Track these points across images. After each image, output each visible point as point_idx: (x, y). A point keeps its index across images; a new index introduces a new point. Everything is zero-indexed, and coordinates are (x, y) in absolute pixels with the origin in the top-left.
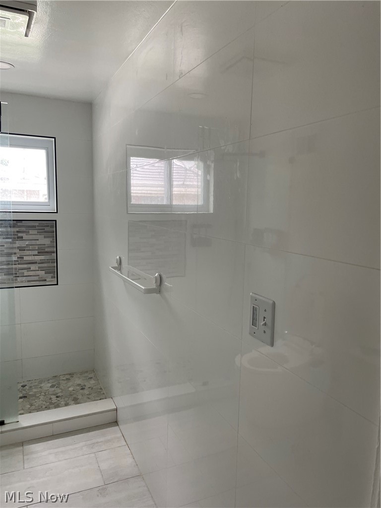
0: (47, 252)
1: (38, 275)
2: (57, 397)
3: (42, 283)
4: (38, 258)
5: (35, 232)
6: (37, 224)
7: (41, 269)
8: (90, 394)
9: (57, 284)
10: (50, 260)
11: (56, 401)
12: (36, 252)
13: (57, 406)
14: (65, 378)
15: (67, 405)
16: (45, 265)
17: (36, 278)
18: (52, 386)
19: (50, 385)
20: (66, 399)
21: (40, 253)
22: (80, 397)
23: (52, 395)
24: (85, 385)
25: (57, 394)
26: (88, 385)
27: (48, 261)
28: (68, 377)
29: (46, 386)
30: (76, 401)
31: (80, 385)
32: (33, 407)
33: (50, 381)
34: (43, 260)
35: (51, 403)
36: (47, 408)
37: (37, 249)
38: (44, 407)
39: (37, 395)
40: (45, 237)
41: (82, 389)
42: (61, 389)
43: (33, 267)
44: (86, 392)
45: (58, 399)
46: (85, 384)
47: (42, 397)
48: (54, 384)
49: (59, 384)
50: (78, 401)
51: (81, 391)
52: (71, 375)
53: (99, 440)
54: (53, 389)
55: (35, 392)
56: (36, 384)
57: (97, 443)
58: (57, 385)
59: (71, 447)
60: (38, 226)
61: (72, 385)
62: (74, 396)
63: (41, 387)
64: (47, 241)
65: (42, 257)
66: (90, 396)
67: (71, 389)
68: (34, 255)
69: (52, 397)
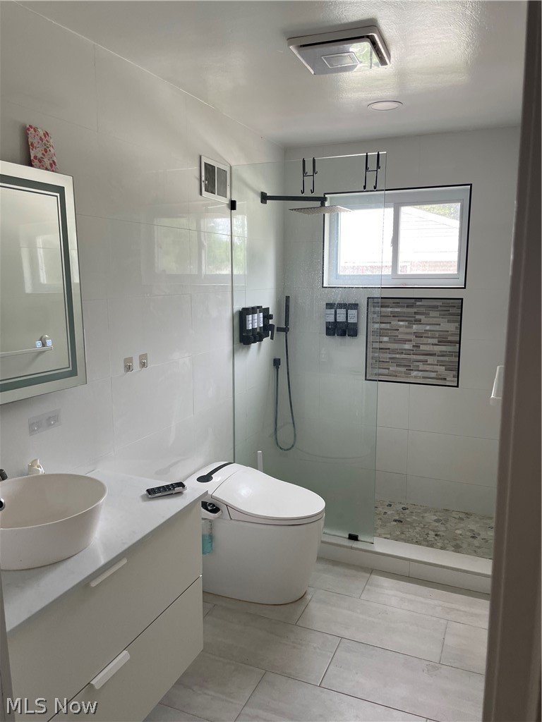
0: (450, 342)
1: (437, 372)
2: (436, 535)
3: (440, 382)
4: (437, 349)
5: (436, 314)
6: (439, 303)
7: (441, 363)
8: (479, 547)
9: (457, 386)
10: (453, 352)
11: (433, 539)
12: (435, 341)
13: (431, 545)
14: (457, 516)
15: (442, 548)
16: (446, 359)
17: (433, 375)
18: (437, 521)
19: (436, 518)
20: (446, 541)
21: (441, 342)
22: (465, 546)
23: (431, 530)
24: (479, 534)
25: (439, 531)
26: (483, 534)
27: (450, 354)
28: (462, 516)
29: (430, 517)
30: (457, 548)
31: (474, 531)
32: (403, 536)
33: (438, 514)
34: (444, 351)
35: (425, 540)
36: (417, 543)
37: (437, 336)
38: (415, 541)
39: (414, 525)
40: (449, 321)
41: (473, 537)
42: (446, 528)
43: (431, 359)
44: (476, 542)
45: (436, 538)
46: (481, 532)
47: (418, 529)
48: (441, 518)
49: (447, 521)
50: (460, 550)
51: (471, 539)
52: (468, 514)
53: (463, 608)
54: (437, 524)
55: (414, 520)
56: (419, 511)
57: (457, 610)
58: (443, 521)
59: (422, 600)
60: (441, 306)
61: (462, 528)
62: (457, 542)
63: (423, 517)
64: (452, 327)
65: (443, 348)
66: (478, 550)
67: (459, 532)
68: (433, 344)
69: (431, 533)
